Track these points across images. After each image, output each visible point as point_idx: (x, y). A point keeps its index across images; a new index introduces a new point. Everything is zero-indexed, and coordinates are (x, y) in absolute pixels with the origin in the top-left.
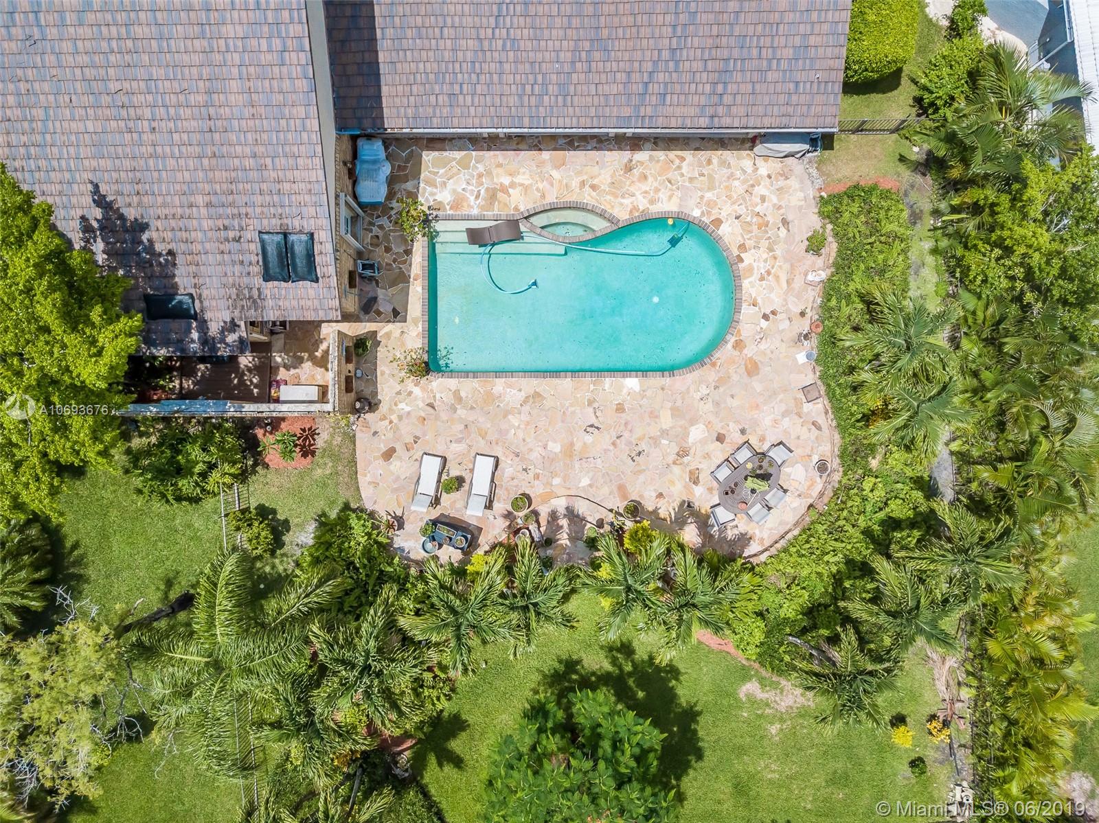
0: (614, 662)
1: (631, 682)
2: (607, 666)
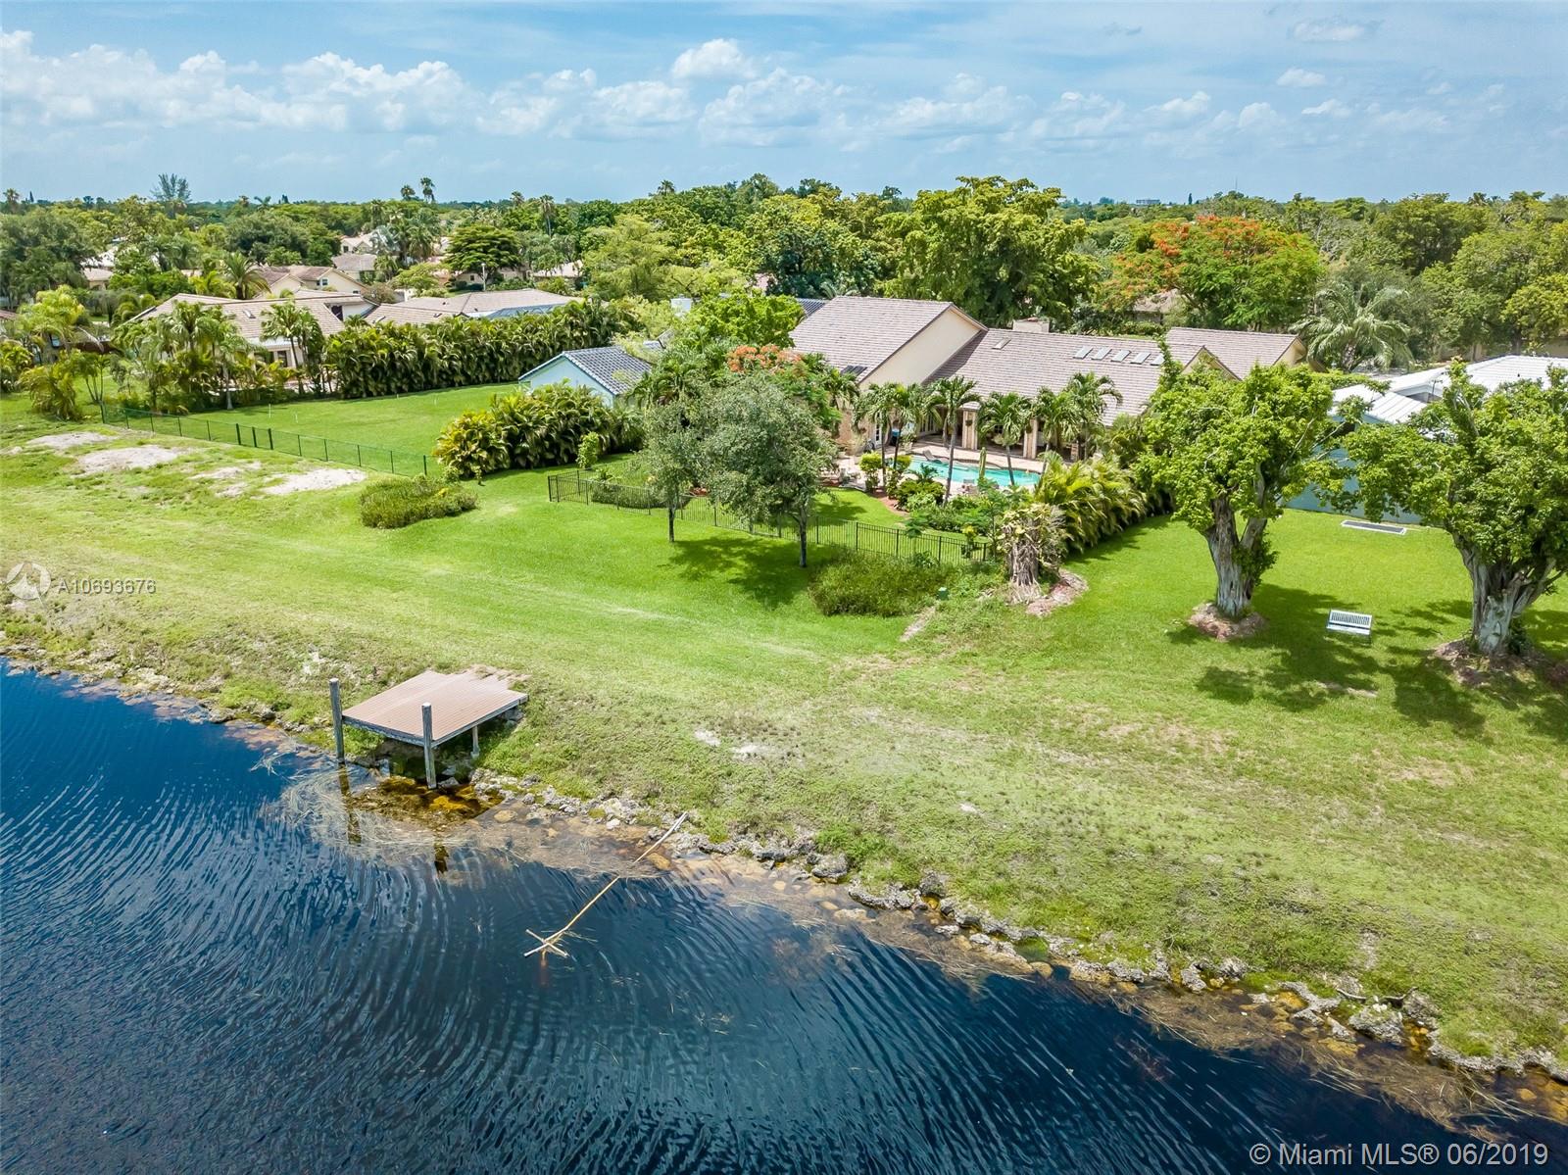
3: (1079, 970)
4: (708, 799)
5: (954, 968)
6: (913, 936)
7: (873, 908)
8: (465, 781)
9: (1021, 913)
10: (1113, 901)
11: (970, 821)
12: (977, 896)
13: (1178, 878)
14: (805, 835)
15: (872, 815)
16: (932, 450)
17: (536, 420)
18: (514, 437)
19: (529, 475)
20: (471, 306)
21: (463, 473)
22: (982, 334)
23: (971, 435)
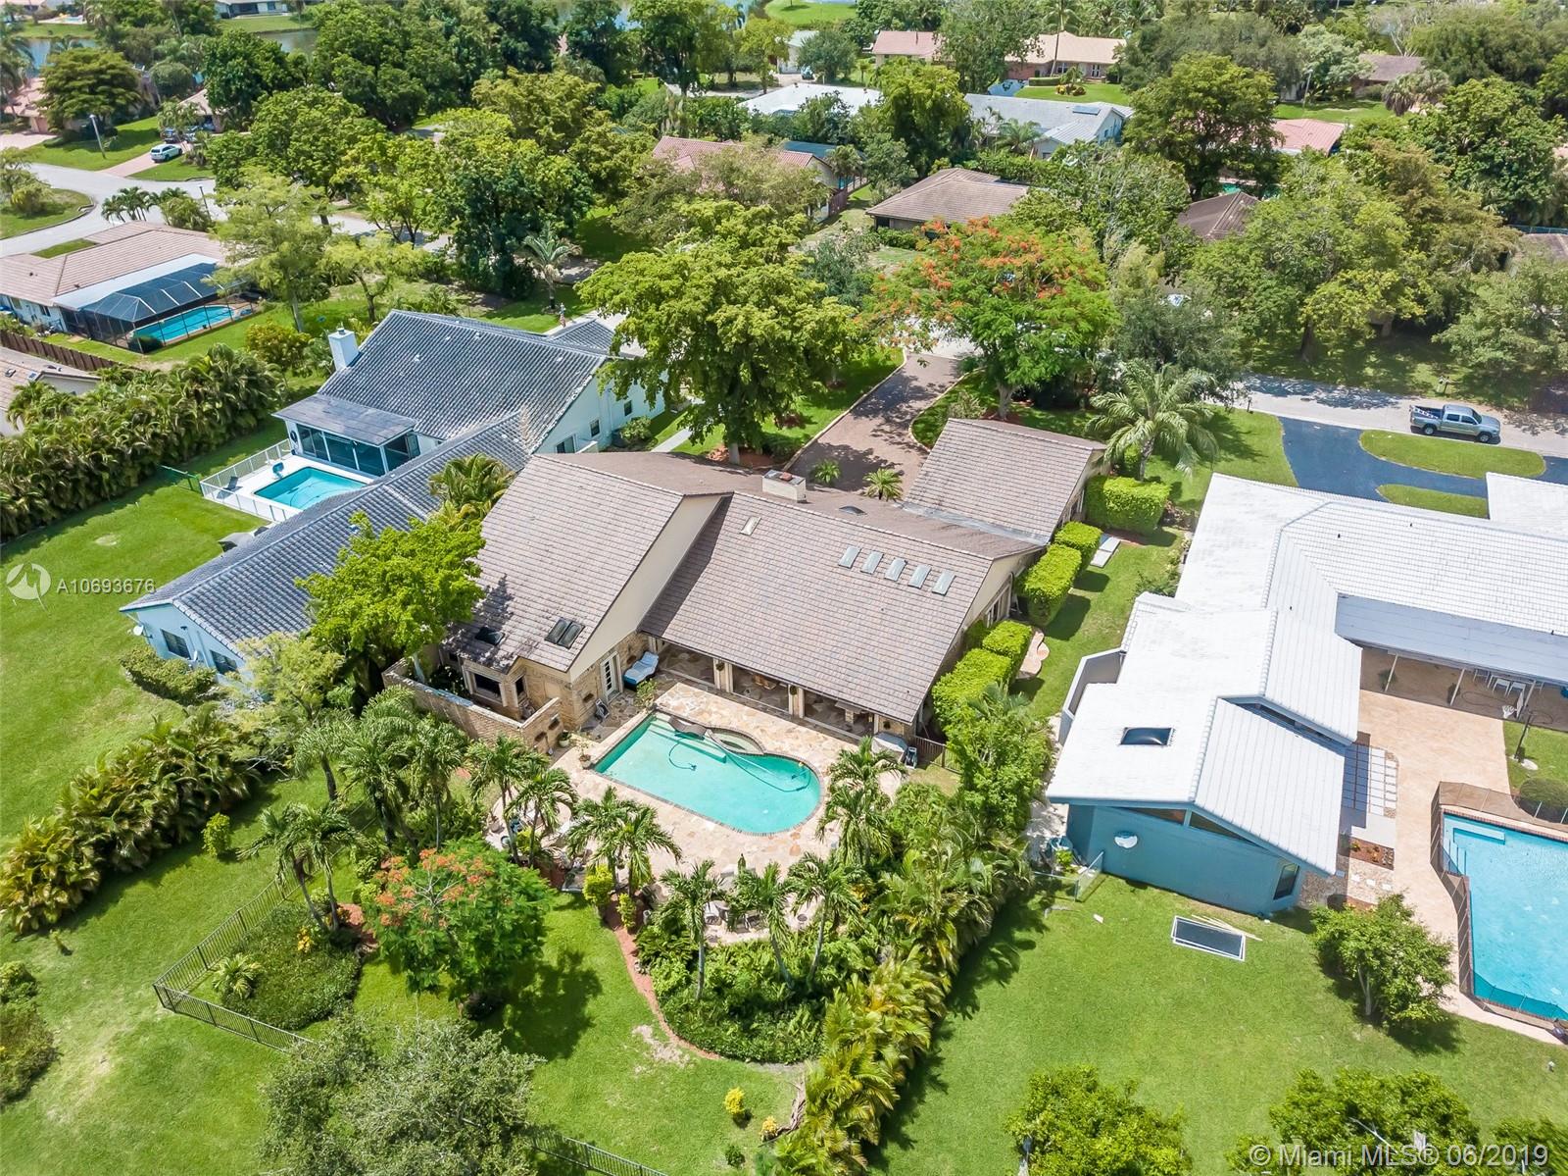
0: (561, 962)
1: (561, 980)
2: (554, 964)
16: (682, 699)
17: (134, 816)
18: (106, 848)
19: (138, 892)
20: (67, 281)
21: (37, 925)
22: (725, 502)
23: (724, 678)
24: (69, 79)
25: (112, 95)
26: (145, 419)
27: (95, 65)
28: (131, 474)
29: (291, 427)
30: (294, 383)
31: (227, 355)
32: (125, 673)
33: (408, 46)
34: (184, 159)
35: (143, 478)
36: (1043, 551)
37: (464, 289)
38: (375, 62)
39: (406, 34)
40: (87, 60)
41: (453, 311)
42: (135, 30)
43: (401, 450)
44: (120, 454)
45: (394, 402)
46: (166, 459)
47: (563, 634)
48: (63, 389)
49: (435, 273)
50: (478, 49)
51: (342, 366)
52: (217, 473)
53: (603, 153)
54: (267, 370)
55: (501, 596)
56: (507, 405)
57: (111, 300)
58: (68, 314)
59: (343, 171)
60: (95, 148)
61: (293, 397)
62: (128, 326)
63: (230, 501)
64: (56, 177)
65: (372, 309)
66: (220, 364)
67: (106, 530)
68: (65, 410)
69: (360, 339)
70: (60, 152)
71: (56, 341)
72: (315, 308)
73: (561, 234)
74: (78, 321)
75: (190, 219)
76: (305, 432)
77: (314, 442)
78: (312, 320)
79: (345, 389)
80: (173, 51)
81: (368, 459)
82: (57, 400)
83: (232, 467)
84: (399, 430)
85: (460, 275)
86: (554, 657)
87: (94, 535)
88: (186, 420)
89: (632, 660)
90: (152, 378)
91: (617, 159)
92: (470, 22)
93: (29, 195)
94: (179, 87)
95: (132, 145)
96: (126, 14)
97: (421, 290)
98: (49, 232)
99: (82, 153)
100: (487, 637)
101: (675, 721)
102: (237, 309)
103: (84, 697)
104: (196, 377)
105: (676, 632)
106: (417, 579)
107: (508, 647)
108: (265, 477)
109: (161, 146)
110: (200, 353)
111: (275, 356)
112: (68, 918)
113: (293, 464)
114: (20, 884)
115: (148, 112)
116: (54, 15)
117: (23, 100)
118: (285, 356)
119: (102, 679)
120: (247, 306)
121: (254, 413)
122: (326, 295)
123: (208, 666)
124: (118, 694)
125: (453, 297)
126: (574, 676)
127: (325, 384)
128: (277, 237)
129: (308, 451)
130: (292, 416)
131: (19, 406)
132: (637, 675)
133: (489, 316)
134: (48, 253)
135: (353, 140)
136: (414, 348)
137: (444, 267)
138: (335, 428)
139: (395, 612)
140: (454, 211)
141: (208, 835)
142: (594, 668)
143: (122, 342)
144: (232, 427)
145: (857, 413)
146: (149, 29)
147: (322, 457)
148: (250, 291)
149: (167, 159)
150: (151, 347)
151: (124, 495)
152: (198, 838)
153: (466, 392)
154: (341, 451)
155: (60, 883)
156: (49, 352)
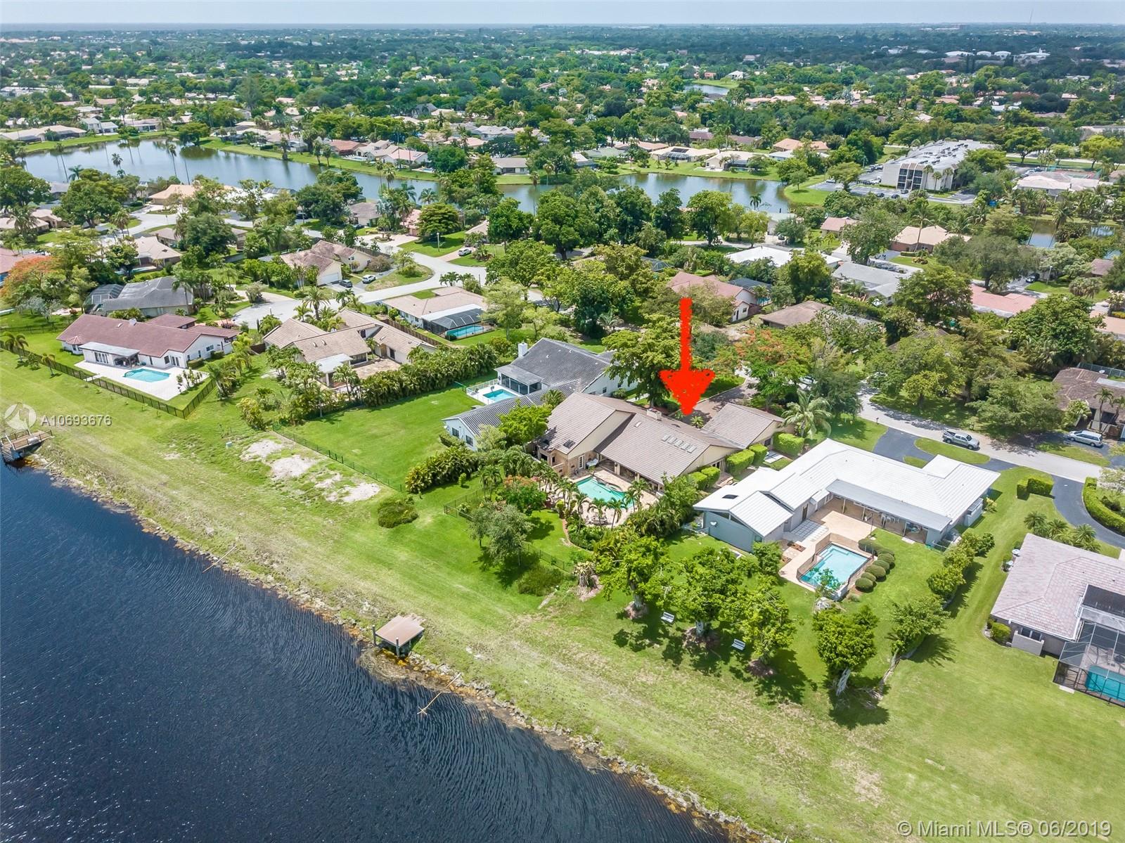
0: (545, 522)
1: (544, 526)
3: (537, 728)
4: (466, 670)
5: (510, 725)
6: (503, 716)
7: (498, 707)
8: (407, 655)
9: (529, 712)
10: (550, 711)
11: (526, 686)
12: (521, 706)
13: (566, 707)
14: (488, 684)
15: (504, 680)
16: (603, 474)
17: (443, 469)
18: (434, 475)
19: (439, 490)
20: (427, 309)
21: (415, 491)
22: (633, 415)
23: (617, 470)
24: (431, 216)
25: (447, 224)
26: (453, 364)
27: (443, 211)
28: (445, 382)
29: (499, 375)
30: (502, 359)
31: (483, 346)
32: (439, 439)
33: (577, 217)
34: (471, 255)
35: (448, 384)
36: (742, 450)
37: (575, 331)
38: (561, 224)
39: (576, 211)
40: (440, 208)
41: (566, 341)
42: (459, 189)
43: (535, 387)
44: (443, 375)
45: (536, 371)
46: (456, 379)
47: (568, 445)
48: (426, 350)
49: (564, 323)
50: (608, 218)
51: (521, 355)
52: (472, 387)
53: (644, 281)
54: (495, 353)
55: (554, 431)
56: (574, 377)
57: (442, 319)
58: (425, 322)
59: (536, 277)
60: (436, 246)
61: (502, 364)
62: (447, 329)
63: (475, 397)
64: (421, 259)
65: (536, 335)
66: (480, 349)
67: (434, 399)
68: (427, 358)
69: (529, 347)
70: (420, 246)
71: (419, 331)
72: (515, 331)
73: (616, 314)
74: (428, 326)
75: (473, 288)
76: (504, 377)
77: (506, 381)
78: (513, 336)
79: (520, 364)
80: (475, 202)
81: (523, 389)
82: (425, 354)
83: (477, 385)
84: (536, 381)
85: (574, 325)
86: (565, 450)
87: (431, 400)
88: (466, 367)
89: (590, 460)
90: (455, 351)
91: (649, 284)
92: (607, 207)
93: (410, 268)
94: (474, 221)
95: (450, 246)
96: (457, 181)
97: (559, 328)
98: (416, 284)
99: (430, 248)
100: (547, 442)
101: (598, 479)
102: (486, 328)
103: (427, 444)
104: (471, 353)
105: (605, 453)
106: (530, 420)
107: (552, 446)
108: (487, 390)
109: (463, 249)
110: (473, 344)
111: (498, 348)
112: (424, 490)
113: (498, 388)
114: (413, 478)
115: (458, 230)
116: (420, 166)
117: (409, 220)
118: (502, 349)
119: (432, 440)
120: (490, 327)
121: (487, 367)
122: (520, 327)
123: (465, 440)
124: (436, 445)
125: (568, 333)
126: (570, 457)
127: (514, 362)
128: (507, 305)
129: (503, 384)
130: (500, 371)
131: (411, 354)
132: (590, 464)
133: (581, 343)
134: (417, 295)
135: (543, 265)
136: (547, 352)
137: (569, 320)
138: (514, 377)
139: (522, 427)
140: (574, 301)
141: (460, 479)
142: (576, 458)
143: (443, 335)
144: (479, 372)
145: (711, 400)
146: (466, 190)
147: (508, 387)
148: (492, 322)
149: (465, 255)
150: (453, 339)
151: (441, 389)
152: (457, 479)
153: (561, 371)
154: (515, 385)
155: (423, 481)
156: (417, 335)
